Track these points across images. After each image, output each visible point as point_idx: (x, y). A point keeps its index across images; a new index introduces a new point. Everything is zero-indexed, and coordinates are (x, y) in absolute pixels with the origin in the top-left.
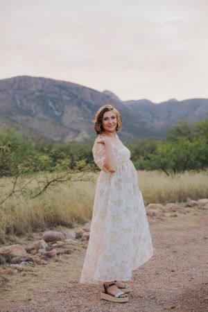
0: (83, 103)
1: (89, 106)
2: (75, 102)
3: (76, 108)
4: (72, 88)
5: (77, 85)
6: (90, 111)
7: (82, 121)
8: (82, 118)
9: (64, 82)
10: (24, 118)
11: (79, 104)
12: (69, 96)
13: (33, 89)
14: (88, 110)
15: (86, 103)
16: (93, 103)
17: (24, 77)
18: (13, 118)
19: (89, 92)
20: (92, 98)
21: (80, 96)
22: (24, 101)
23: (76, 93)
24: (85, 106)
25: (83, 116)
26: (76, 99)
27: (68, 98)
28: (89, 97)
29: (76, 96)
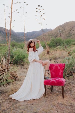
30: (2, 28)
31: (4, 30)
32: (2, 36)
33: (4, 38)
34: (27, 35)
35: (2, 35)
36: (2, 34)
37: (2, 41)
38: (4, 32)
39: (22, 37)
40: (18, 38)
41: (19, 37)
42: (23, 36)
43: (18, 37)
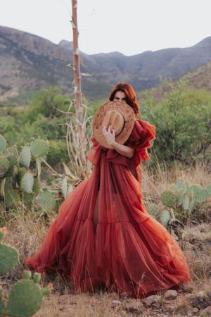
0: (23, 53)
1: (32, 57)
2: (12, 52)
3: (13, 59)
4: (10, 35)
5: (17, 30)
6: (31, 63)
7: (16, 75)
8: (18, 72)
11: (18, 55)
12: (5, 44)
14: (27, 61)
15: (28, 53)
16: (36, 52)
19: (31, 38)
20: (36, 47)
21: (20, 44)
23: (15, 41)
24: (26, 57)
25: (20, 68)
26: (15, 48)
27: (5, 47)
28: (32, 46)
29: (16, 45)
30: (25, 33)
31: (35, 43)
32: (25, 71)
33: (33, 80)
34: (138, 67)
35: (24, 67)
36: (24, 61)
37: (24, 92)
38: (33, 54)
39: (115, 75)
40: (98, 78)
41: (101, 77)
42: (118, 69)
43: (98, 75)
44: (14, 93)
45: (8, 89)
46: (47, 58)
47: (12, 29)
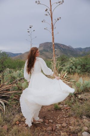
1: (63, 49)
3: (59, 50)
8: (60, 52)
9: (57, 43)
10: (45, 52)
11: (60, 49)
13: (49, 45)
15: (62, 48)
16: (64, 48)
17: (47, 42)
18: (42, 52)
20: (64, 47)
21: (61, 47)
22: (47, 48)
26: (59, 47)
27: (57, 47)
44: (59, 56)
45: (58, 55)
46: (66, 49)
47: (59, 44)
